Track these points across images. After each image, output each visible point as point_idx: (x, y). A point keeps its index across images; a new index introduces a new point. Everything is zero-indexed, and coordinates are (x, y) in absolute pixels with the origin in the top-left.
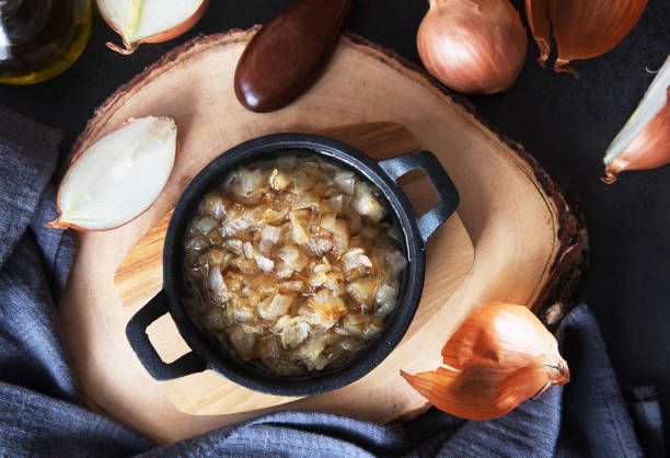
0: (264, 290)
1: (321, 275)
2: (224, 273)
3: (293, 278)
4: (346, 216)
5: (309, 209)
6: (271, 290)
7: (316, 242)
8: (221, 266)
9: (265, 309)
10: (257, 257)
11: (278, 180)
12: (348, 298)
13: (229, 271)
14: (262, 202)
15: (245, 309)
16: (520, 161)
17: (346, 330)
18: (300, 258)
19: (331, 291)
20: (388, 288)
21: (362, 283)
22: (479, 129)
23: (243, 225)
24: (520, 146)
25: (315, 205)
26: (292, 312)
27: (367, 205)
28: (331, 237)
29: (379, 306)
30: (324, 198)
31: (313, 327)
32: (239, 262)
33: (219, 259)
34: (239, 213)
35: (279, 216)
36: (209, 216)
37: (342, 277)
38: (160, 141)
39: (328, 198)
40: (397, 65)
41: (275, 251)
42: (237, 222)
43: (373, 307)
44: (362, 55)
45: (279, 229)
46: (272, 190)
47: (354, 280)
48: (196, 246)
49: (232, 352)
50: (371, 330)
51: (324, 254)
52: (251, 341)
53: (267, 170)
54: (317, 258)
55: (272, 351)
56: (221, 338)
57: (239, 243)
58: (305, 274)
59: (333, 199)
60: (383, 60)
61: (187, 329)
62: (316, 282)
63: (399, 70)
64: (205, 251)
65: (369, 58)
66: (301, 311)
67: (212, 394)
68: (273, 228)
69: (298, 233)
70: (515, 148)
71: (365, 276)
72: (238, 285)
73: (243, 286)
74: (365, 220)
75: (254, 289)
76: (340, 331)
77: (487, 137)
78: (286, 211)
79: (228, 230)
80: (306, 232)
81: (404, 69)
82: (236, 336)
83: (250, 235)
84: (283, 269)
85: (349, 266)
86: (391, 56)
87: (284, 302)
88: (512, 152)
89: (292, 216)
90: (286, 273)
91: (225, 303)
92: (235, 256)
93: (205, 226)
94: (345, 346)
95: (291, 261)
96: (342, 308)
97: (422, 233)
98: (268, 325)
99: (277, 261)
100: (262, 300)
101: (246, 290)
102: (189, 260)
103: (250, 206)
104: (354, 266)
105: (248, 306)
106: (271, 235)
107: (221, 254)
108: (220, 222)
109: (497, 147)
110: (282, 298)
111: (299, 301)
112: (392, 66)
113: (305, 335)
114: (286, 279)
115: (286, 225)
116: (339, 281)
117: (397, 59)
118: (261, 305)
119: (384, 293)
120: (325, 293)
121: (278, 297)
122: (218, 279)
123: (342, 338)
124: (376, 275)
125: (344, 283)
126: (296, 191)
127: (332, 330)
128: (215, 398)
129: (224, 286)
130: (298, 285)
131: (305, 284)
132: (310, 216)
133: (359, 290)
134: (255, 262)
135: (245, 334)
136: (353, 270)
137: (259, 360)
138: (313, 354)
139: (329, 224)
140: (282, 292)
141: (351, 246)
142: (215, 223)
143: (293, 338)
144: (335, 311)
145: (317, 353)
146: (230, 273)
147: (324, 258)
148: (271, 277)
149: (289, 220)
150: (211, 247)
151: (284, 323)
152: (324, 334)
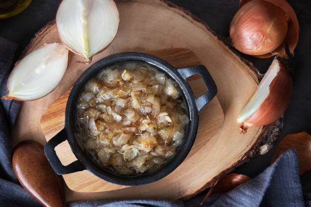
0: (116, 131)
1: (145, 125)
2: (96, 121)
3: (131, 126)
4: (159, 96)
5: (141, 91)
6: (120, 131)
7: (144, 108)
8: (95, 117)
9: (116, 141)
10: (113, 114)
11: (126, 76)
12: (158, 137)
13: (99, 120)
14: (117, 86)
15: (106, 140)
16: (251, 71)
17: (157, 153)
18: (135, 116)
19: (150, 133)
20: (179, 133)
21: (166, 130)
22: (231, 54)
23: (107, 97)
24: (251, 64)
25: (144, 89)
26: (129, 143)
27: (171, 91)
28: (151, 106)
29: (174, 142)
30: (149, 86)
31: (140, 151)
32: (104, 116)
33: (94, 114)
34: (105, 91)
35: (126, 94)
36: (90, 92)
37: (156, 127)
38: (60, 56)
39: (151, 86)
40: (191, 19)
41: (123, 112)
42: (104, 96)
43: (171, 142)
44: (173, 13)
45: (125, 101)
46: (123, 80)
47: (162, 128)
48: (83, 107)
49: (98, 161)
50: (169, 154)
51: (148, 114)
52: (108, 156)
53: (121, 70)
54: (144, 116)
55: (118, 162)
56: (93, 154)
57: (105, 107)
58: (137, 124)
59: (153, 87)
60: (183, 16)
61: (76, 149)
62: (143, 128)
63: (192, 22)
64: (87, 109)
65: (177, 15)
66: (134, 143)
67: (87, 182)
68: (122, 100)
69: (135, 103)
70: (248, 65)
71: (167, 126)
72: (103, 128)
73: (105, 128)
74: (170, 98)
75: (111, 130)
76: (153, 154)
77: (235, 58)
78: (129, 92)
79: (99, 100)
80: (139, 102)
81: (194, 21)
82: (101, 154)
83: (111, 103)
84: (126, 121)
85: (160, 121)
86: (188, 14)
87: (126, 138)
88: (247, 67)
89: (132, 94)
90: (128, 123)
91: (96, 137)
92: (102, 113)
93: (87, 97)
94: (156, 161)
95: (130, 117)
96: (155, 142)
97: (198, 106)
98: (117, 149)
99: (124, 117)
100: (115, 136)
101: (107, 131)
102: (79, 113)
103: (111, 88)
104: (162, 121)
105: (107, 138)
106: (121, 103)
107: (95, 111)
108: (96, 95)
109: (240, 64)
110: (125, 135)
111: (133, 138)
112: (188, 19)
113: (136, 155)
114: (128, 126)
115: (129, 98)
116: (154, 128)
117: (191, 16)
118: (114, 138)
119: (177, 136)
120: (147, 134)
121: (123, 135)
122: (93, 124)
123: (155, 157)
124: (173, 126)
125: (157, 129)
126: (135, 82)
127: (149, 153)
128: (89, 184)
129: (96, 128)
130: (133, 129)
131: (137, 129)
132: (141, 95)
133: (164, 134)
134: (112, 116)
135: (105, 153)
136: (162, 123)
137: (111, 166)
138: (139, 165)
139: (151, 100)
140: (125, 133)
141: (161, 111)
142: (93, 96)
143: (129, 156)
144: (151, 144)
145: (141, 164)
146: (99, 122)
147: (147, 117)
148: (120, 124)
149: (130, 96)
150: (90, 107)
151: (125, 148)
152: (145, 155)
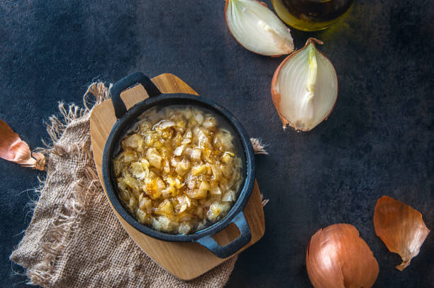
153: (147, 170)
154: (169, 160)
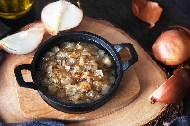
0: (64, 75)
1: (86, 75)
2: (53, 68)
3: (76, 74)
5: (87, 56)
7: (87, 66)
8: (53, 65)
11: (79, 47)
12: (93, 86)
13: (55, 67)
14: (72, 51)
15: (56, 79)
16: (163, 72)
17: (89, 95)
18: (80, 69)
19: (87, 82)
20: (107, 86)
22: (151, 60)
23: (64, 56)
24: (164, 68)
27: (107, 61)
31: (78, 91)
32: (59, 66)
33: (52, 63)
34: (64, 51)
35: (77, 56)
36: (53, 52)
37: (92, 78)
39: (94, 56)
40: (128, 36)
44: (117, 31)
45: (75, 60)
47: (96, 80)
55: (62, 95)
57: (60, 61)
60: (123, 34)
63: (128, 38)
64: (48, 61)
65: (119, 32)
67: (35, 109)
68: (73, 59)
69: (82, 62)
71: (102, 80)
72: (56, 72)
73: (58, 72)
74: (105, 66)
76: (87, 94)
77: (153, 63)
78: (79, 55)
79: (58, 56)
80: (84, 62)
81: (130, 38)
84: (73, 70)
85: (96, 75)
86: (126, 33)
87: (70, 80)
88: (161, 69)
89: (81, 57)
90: (74, 72)
93: (51, 54)
95: (76, 69)
97: (123, 69)
101: (58, 74)
103: (68, 51)
104: (98, 75)
106: (72, 61)
107: (54, 62)
108: (56, 54)
109: (156, 67)
112: (126, 36)
113: (74, 93)
114: (73, 74)
115: (78, 59)
116: (91, 79)
118: (62, 79)
119: (105, 88)
120: (85, 82)
121: (68, 78)
123: (87, 97)
126: (84, 50)
131: (79, 77)
132: (87, 58)
134: (64, 67)
140: (70, 77)
141: (98, 69)
142: (54, 54)
143: (70, 93)
144: (87, 87)
147: (88, 71)
151: (68, 87)
152: (81, 93)
153: (73, 86)
154: (71, 74)
